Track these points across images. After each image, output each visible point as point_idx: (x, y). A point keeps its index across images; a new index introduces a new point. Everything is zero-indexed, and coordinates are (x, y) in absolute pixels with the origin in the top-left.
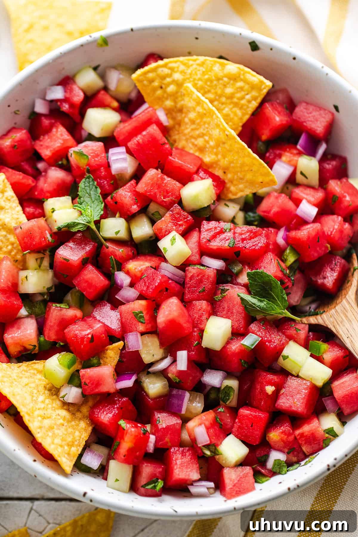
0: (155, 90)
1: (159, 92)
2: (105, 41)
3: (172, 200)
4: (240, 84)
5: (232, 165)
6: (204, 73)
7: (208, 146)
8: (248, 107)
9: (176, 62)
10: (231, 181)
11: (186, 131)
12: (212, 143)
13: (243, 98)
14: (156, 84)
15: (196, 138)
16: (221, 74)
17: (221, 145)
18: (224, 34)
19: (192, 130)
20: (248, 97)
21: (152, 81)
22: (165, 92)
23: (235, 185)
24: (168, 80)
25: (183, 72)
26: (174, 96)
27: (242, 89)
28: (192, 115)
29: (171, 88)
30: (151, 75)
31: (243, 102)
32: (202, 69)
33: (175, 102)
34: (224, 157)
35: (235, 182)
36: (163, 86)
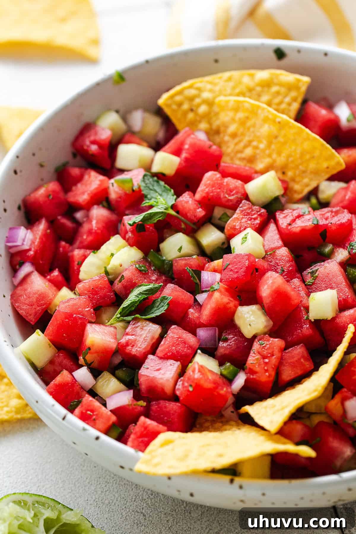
0: (185, 114)
1: (191, 116)
2: (121, 77)
3: (237, 197)
4: (275, 89)
5: (291, 159)
6: (234, 88)
7: (258, 151)
8: (289, 111)
9: (201, 82)
10: (293, 180)
11: (229, 150)
12: (262, 146)
13: (281, 103)
14: (186, 106)
15: (241, 152)
16: (251, 84)
17: (274, 141)
18: (245, 48)
19: (236, 144)
20: (287, 100)
21: (180, 105)
22: (196, 114)
23: (298, 183)
24: (197, 101)
25: (211, 91)
26: (207, 117)
27: (278, 93)
28: (232, 128)
29: (203, 109)
30: (178, 98)
31: (283, 106)
32: (231, 84)
33: (210, 124)
34: (279, 153)
35: (297, 179)
36: (194, 108)
